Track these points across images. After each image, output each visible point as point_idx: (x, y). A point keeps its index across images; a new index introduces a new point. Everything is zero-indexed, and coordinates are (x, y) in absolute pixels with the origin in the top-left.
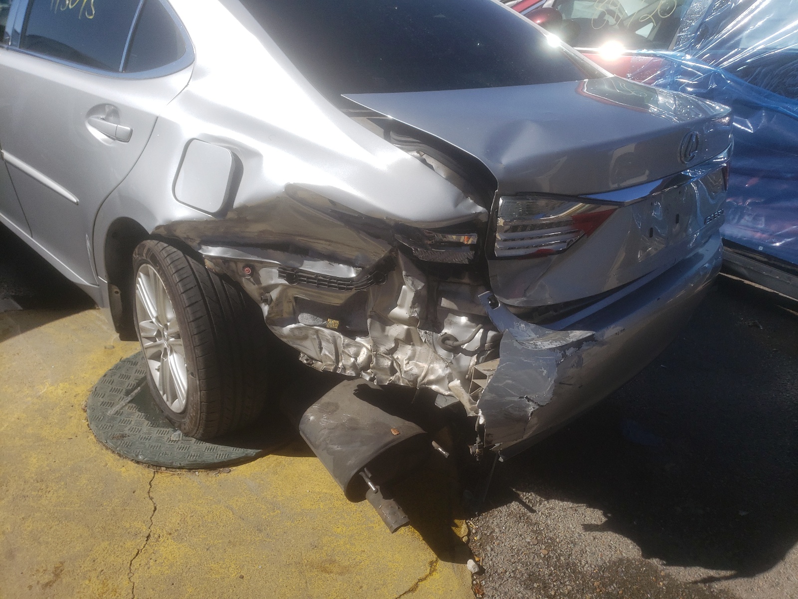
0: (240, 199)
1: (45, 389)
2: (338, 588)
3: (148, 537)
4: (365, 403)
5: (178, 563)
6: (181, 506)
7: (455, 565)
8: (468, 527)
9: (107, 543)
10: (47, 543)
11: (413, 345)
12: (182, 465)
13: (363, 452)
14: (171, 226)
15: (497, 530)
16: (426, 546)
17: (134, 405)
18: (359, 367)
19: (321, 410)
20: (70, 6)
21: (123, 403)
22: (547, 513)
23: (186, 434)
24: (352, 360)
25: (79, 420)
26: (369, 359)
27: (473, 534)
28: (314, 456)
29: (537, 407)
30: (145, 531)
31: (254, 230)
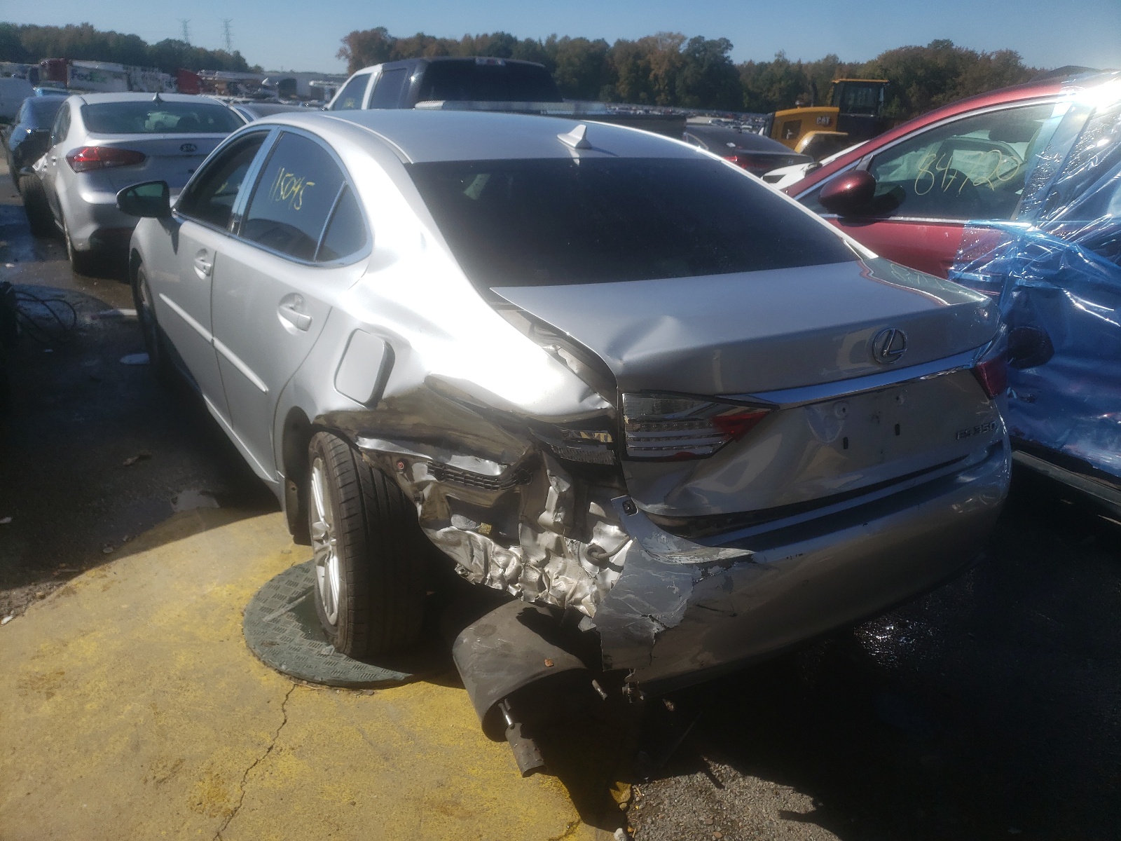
0: (389, 390)
1: (209, 589)
2: (454, 832)
3: (270, 749)
4: (526, 629)
5: (293, 780)
6: (311, 723)
7: (600, 831)
8: (632, 793)
9: (229, 748)
10: (173, 740)
11: (564, 557)
12: (324, 680)
13: (507, 681)
14: (331, 416)
15: (667, 802)
16: (572, 805)
17: (294, 614)
18: (506, 579)
19: (477, 633)
20: (283, 198)
21: (283, 610)
22: (739, 792)
23: (338, 650)
24: (501, 571)
25: (236, 623)
26: (518, 570)
27: (636, 802)
28: (464, 688)
29: (663, 629)
30: (269, 743)
31: (409, 421)
